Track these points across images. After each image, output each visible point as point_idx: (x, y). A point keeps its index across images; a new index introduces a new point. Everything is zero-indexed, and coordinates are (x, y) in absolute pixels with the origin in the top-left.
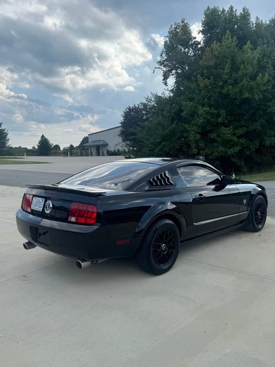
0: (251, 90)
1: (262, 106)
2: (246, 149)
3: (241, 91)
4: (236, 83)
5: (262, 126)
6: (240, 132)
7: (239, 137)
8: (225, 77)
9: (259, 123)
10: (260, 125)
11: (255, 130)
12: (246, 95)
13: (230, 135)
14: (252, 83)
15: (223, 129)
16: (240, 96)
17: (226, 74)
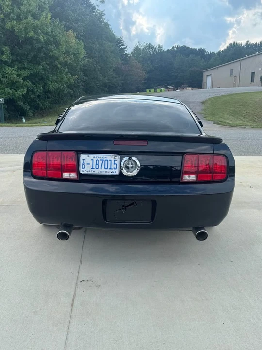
0: (35, 29)
1: (44, 49)
2: (31, 93)
3: (26, 29)
4: (19, 19)
5: (44, 69)
6: (25, 73)
7: (24, 79)
8: (7, 10)
9: (41, 67)
10: (42, 69)
11: (38, 73)
12: (32, 34)
13: (15, 76)
14: (38, 22)
15: (9, 70)
16: (26, 35)
17: (8, 6)
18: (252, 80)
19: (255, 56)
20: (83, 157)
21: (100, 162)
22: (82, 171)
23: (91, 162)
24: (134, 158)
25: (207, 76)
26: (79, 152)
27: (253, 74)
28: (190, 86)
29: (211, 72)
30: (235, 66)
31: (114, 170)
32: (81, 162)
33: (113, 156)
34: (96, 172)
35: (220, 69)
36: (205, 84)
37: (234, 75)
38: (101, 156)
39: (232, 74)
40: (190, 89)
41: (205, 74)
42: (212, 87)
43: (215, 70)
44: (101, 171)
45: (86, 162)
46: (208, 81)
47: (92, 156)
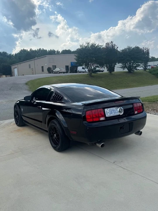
18: (43, 71)
19: (43, 57)
20: (106, 110)
21: (112, 111)
22: (107, 116)
23: (109, 112)
24: (121, 108)
25: (14, 68)
26: (104, 108)
27: (42, 67)
28: (4, 74)
29: (16, 66)
30: (31, 63)
31: (117, 113)
32: (106, 112)
33: (115, 108)
34: (112, 115)
35: (22, 64)
36: (14, 73)
37: (31, 68)
38: (112, 108)
39: (30, 67)
40: (4, 76)
41: (13, 67)
42: (19, 75)
43: (19, 65)
44: (113, 114)
45: (107, 112)
46: (16, 71)
47: (109, 109)
